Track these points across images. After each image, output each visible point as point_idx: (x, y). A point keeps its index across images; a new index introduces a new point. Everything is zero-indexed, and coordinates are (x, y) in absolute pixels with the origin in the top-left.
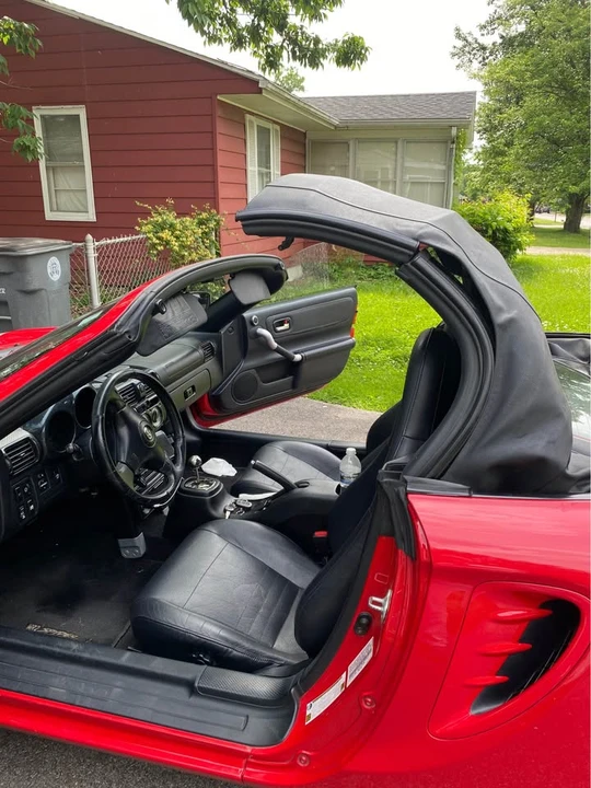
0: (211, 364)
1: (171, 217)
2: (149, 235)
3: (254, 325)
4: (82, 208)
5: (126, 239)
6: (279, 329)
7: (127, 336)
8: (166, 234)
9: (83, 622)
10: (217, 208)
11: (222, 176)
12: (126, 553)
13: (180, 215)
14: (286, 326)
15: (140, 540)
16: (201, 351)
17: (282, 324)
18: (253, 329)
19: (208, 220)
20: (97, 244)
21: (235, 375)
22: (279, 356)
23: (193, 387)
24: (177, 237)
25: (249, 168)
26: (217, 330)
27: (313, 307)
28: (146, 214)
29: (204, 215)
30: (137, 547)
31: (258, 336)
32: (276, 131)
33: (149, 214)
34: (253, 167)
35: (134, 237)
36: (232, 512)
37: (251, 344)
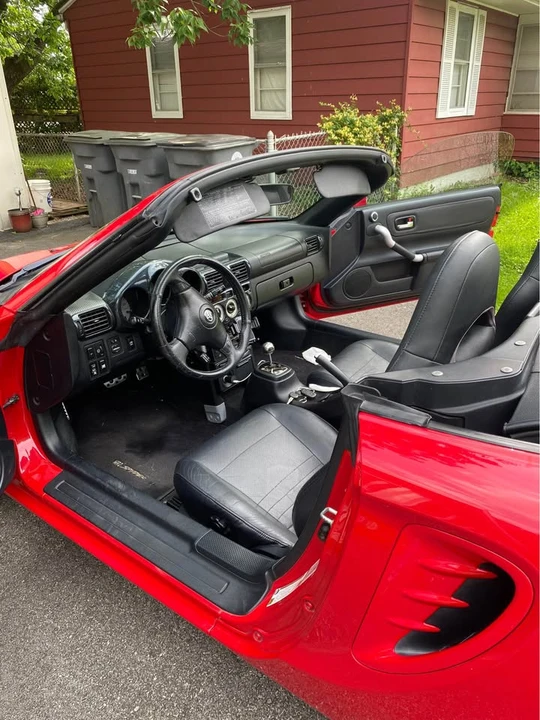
0: (315, 258)
1: (352, 114)
2: (329, 132)
3: (372, 221)
4: (281, 107)
5: (305, 136)
6: (401, 226)
7: (154, 222)
8: (345, 131)
9: (155, 467)
10: (402, 104)
11: (412, 69)
12: (210, 418)
13: (363, 111)
14: (410, 224)
15: (221, 409)
16: (304, 245)
17: (405, 221)
18: (372, 225)
19: (391, 117)
20: (277, 140)
21: (349, 271)
22: (397, 255)
23: (291, 279)
24: (356, 134)
25: (445, 60)
26: (326, 224)
27: (445, 206)
28: (328, 111)
29: (388, 112)
30: (218, 415)
31: (377, 233)
32: (482, 17)
33: (332, 111)
34: (449, 59)
35: (314, 134)
36: (295, 399)
37: (368, 240)
